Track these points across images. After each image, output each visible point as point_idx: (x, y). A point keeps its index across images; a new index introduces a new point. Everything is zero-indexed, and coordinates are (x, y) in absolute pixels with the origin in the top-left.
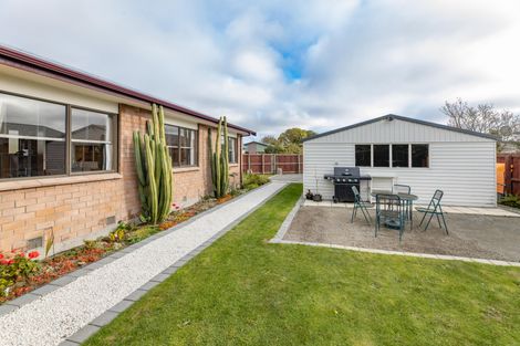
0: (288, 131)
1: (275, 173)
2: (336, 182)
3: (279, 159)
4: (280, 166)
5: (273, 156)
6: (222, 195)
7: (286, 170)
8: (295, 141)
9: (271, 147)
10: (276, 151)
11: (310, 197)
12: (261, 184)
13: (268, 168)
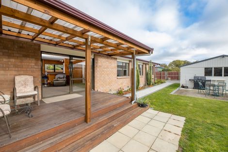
0: (174, 61)
1: (167, 79)
2: (194, 82)
3: (169, 74)
4: (169, 77)
5: (166, 73)
6: (150, 85)
7: (172, 78)
8: (177, 66)
9: (165, 69)
10: (168, 70)
11: (183, 87)
12: (162, 83)
13: (164, 78)
